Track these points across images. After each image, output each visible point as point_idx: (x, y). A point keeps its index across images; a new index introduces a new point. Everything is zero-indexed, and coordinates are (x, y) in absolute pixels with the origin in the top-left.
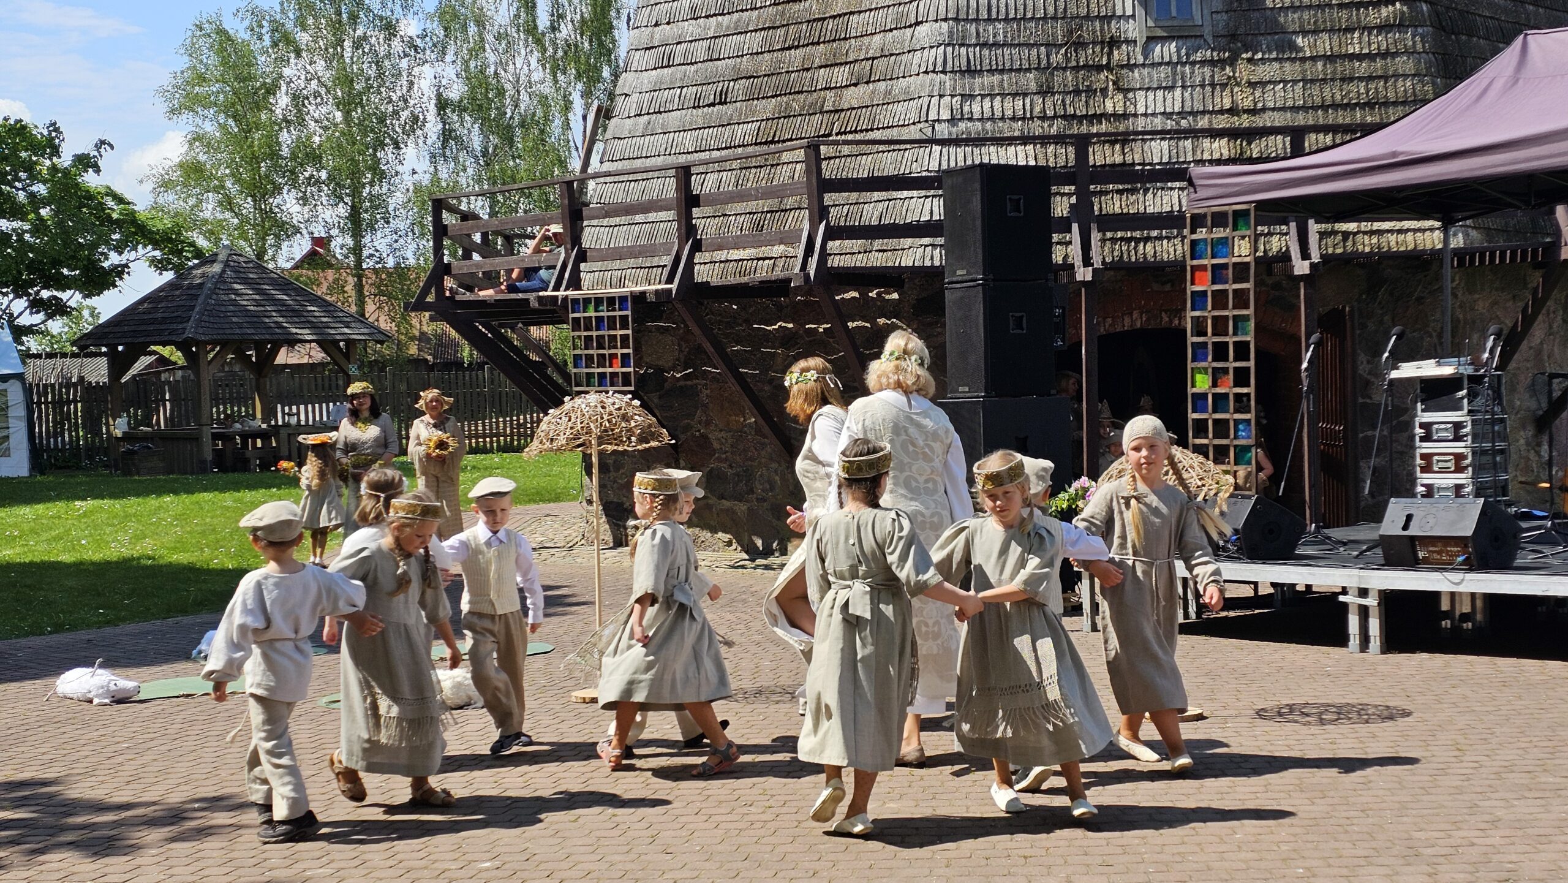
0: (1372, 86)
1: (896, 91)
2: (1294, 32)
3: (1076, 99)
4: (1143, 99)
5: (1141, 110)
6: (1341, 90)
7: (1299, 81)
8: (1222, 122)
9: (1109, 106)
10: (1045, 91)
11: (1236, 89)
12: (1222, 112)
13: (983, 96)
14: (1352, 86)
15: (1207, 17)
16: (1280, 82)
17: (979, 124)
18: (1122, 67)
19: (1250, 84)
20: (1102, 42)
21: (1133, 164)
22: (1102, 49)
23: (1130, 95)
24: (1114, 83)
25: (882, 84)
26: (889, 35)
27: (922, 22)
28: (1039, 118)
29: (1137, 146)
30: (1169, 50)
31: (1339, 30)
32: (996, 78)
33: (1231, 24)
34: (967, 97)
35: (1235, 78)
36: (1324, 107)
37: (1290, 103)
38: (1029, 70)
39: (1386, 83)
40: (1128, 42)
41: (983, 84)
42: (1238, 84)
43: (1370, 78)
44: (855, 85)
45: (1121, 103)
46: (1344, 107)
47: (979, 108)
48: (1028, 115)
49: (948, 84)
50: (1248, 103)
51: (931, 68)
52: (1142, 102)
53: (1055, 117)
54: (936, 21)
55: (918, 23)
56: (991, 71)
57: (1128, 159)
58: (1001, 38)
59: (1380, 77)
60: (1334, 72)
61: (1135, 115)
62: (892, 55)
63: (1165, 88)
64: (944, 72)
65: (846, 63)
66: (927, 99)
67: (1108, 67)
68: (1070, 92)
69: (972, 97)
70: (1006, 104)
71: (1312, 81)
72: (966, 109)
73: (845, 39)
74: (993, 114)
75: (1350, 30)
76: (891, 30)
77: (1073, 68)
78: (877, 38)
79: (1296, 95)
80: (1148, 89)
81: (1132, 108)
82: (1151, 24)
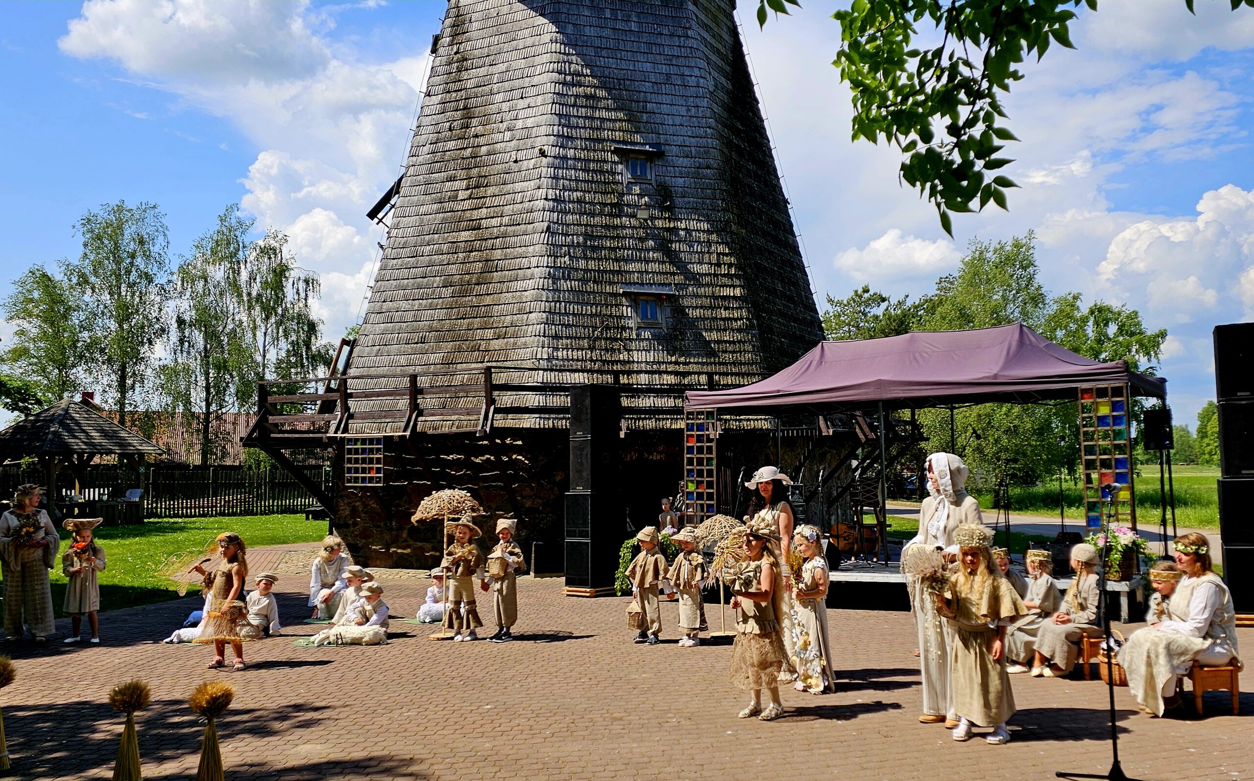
1: (519, 343)
2: (702, 329)
3: (606, 353)
5: (636, 360)
8: (671, 368)
9: (621, 358)
10: (592, 349)
12: (671, 363)
13: (563, 349)
15: (664, 320)
17: (561, 362)
18: (627, 340)
20: (618, 328)
21: (633, 384)
22: (618, 331)
23: (631, 353)
24: (623, 347)
25: (512, 340)
26: (515, 317)
27: (533, 312)
28: (589, 361)
29: (634, 376)
30: (647, 334)
31: (721, 330)
32: (569, 341)
33: (674, 324)
34: (557, 349)
36: (715, 364)
37: (700, 361)
38: (585, 338)
39: (741, 355)
40: (628, 328)
41: (563, 343)
43: (734, 352)
44: (498, 339)
45: (627, 357)
46: (723, 364)
47: (561, 355)
48: (584, 359)
49: (546, 342)
50: (682, 359)
51: (538, 334)
52: (636, 356)
53: (596, 361)
54: (540, 312)
55: (530, 312)
56: (567, 338)
57: (631, 382)
58: (571, 322)
59: (738, 352)
60: (719, 348)
61: (633, 362)
62: (518, 326)
63: (646, 351)
64: (544, 336)
65: (493, 328)
66: (535, 349)
67: (621, 340)
68: (603, 350)
70: (574, 353)
72: (555, 354)
73: (492, 317)
74: (568, 358)
75: (725, 330)
76: (517, 314)
77: (604, 339)
78: (509, 317)
79: (703, 357)
80: (638, 350)
81: (631, 359)
82: (639, 321)
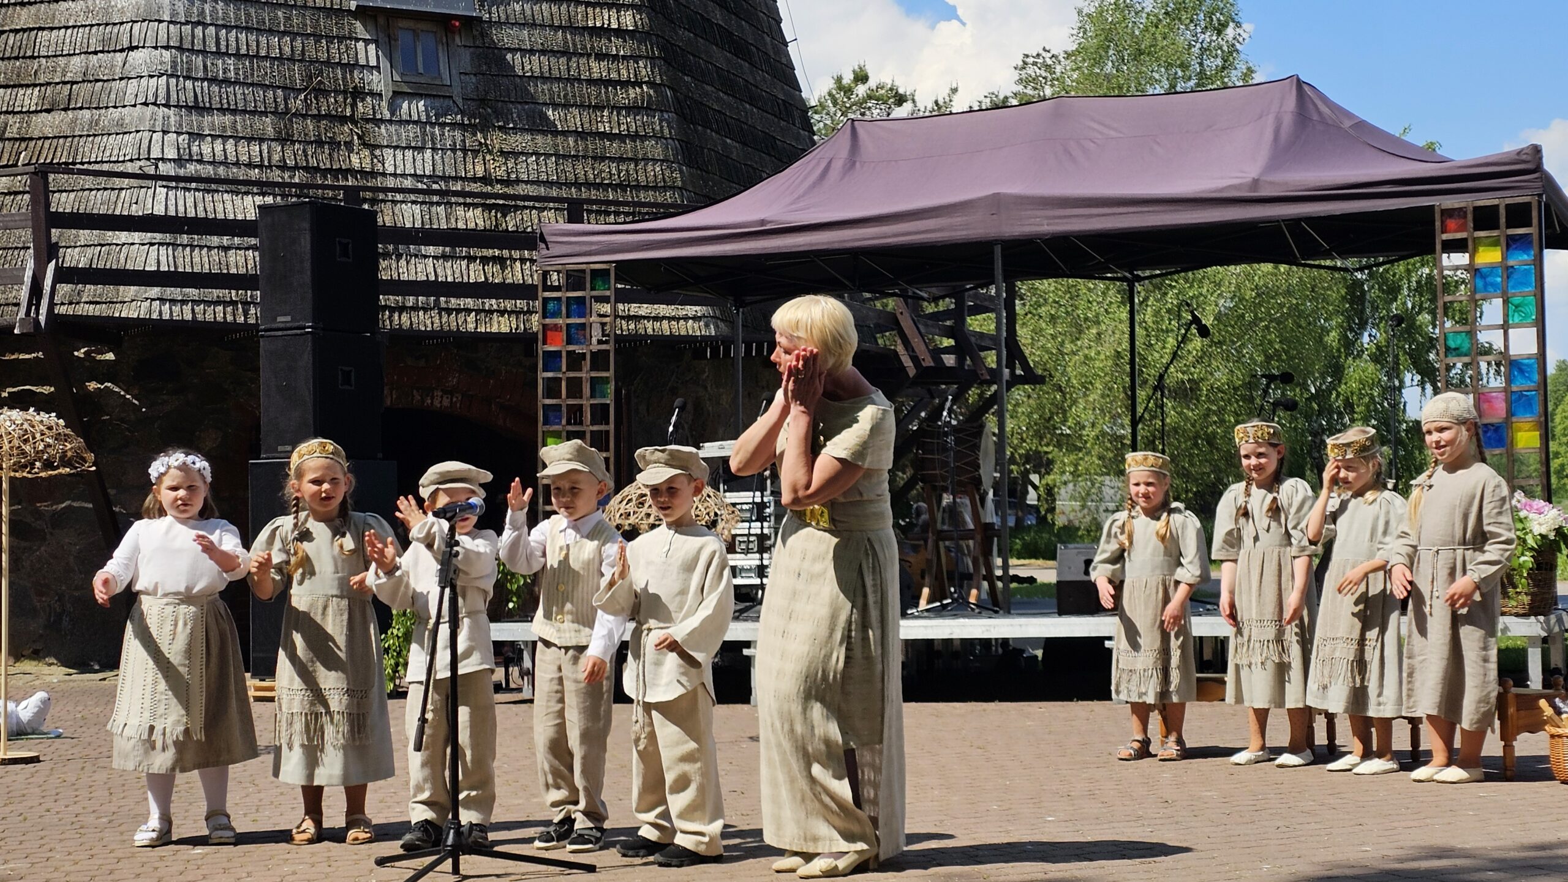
0: (623, 167)
1: (105, 122)
2: (545, 104)
3: (319, 151)
4: (391, 158)
5: (390, 169)
6: (593, 169)
7: (551, 155)
8: (473, 192)
9: (355, 161)
10: (284, 139)
11: (488, 157)
12: (475, 179)
13: (215, 138)
14: (604, 166)
15: (456, 77)
16: (532, 154)
17: (210, 168)
18: (368, 121)
19: (502, 152)
20: (345, 92)
22: (345, 99)
23: (378, 152)
24: (359, 137)
25: (87, 114)
26: (94, 58)
27: (137, 47)
28: (277, 167)
29: (387, 208)
30: (418, 108)
31: (589, 107)
32: (228, 119)
33: (481, 88)
34: (196, 136)
35: (486, 145)
36: (577, 185)
37: (543, 177)
38: (265, 113)
39: (636, 166)
40: (372, 94)
41: (213, 123)
42: (490, 152)
43: (621, 160)
44: (48, 111)
45: (368, 160)
46: (597, 186)
47: (209, 150)
48: (266, 163)
49: (172, 119)
50: (501, 173)
51: (151, 99)
52: (391, 161)
53: (296, 167)
54: (156, 48)
55: (132, 48)
56: (222, 111)
58: (232, 75)
59: (630, 159)
60: (586, 148)
61: (384, 173)
62: (97, 81)
63: (414, 148)
64: (167, 105)
65: (35, 85)
66: (147, 134)
67: (352, 119)
68: (312, 143)
69: (201, 136)
70: (240, 148)
71: (564, 157)
72: (195, 149)
73: (33, 57)
74: (226, 158)
75: (599, 108)
76: (96, 53)
77: (313, 116)
78: (76, 60)
79: (549, 169)
80: (396, 147)
81: (379, 167)
82: (397, 78)
